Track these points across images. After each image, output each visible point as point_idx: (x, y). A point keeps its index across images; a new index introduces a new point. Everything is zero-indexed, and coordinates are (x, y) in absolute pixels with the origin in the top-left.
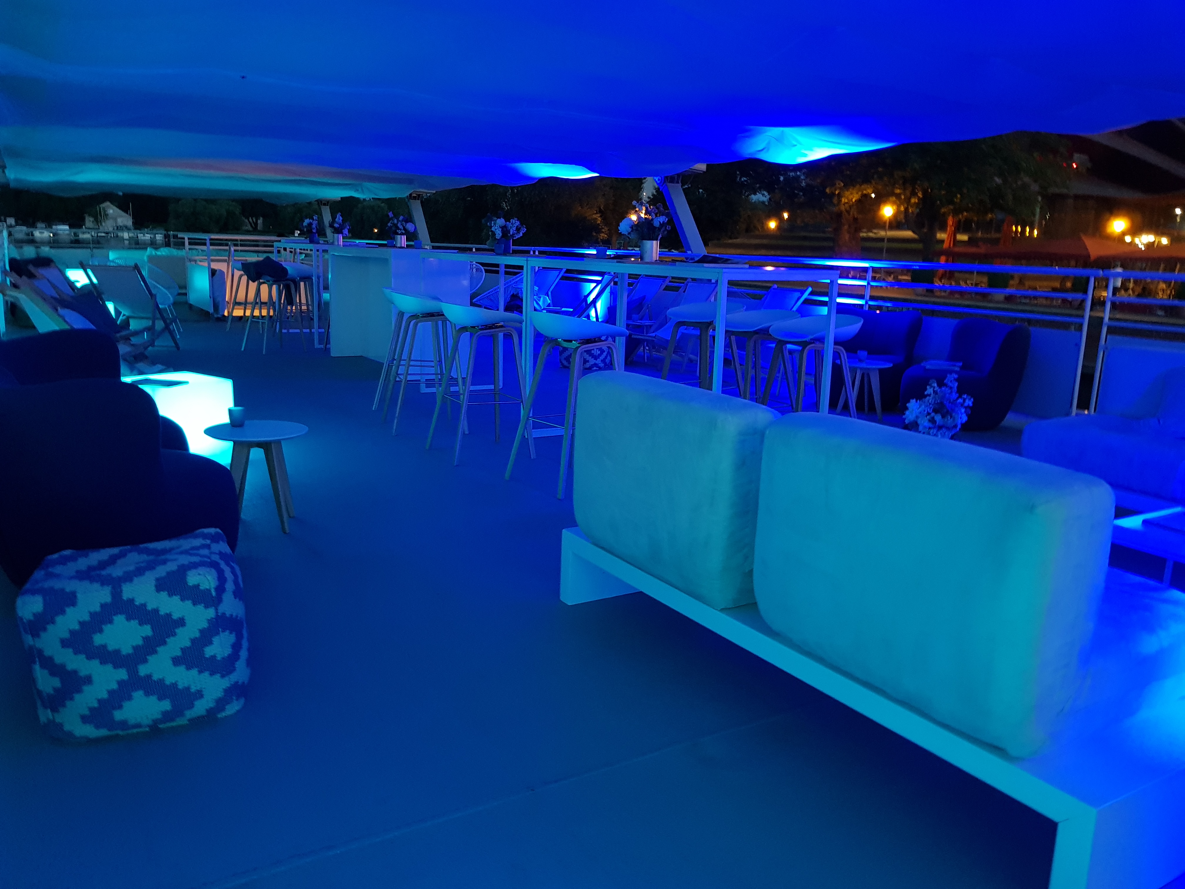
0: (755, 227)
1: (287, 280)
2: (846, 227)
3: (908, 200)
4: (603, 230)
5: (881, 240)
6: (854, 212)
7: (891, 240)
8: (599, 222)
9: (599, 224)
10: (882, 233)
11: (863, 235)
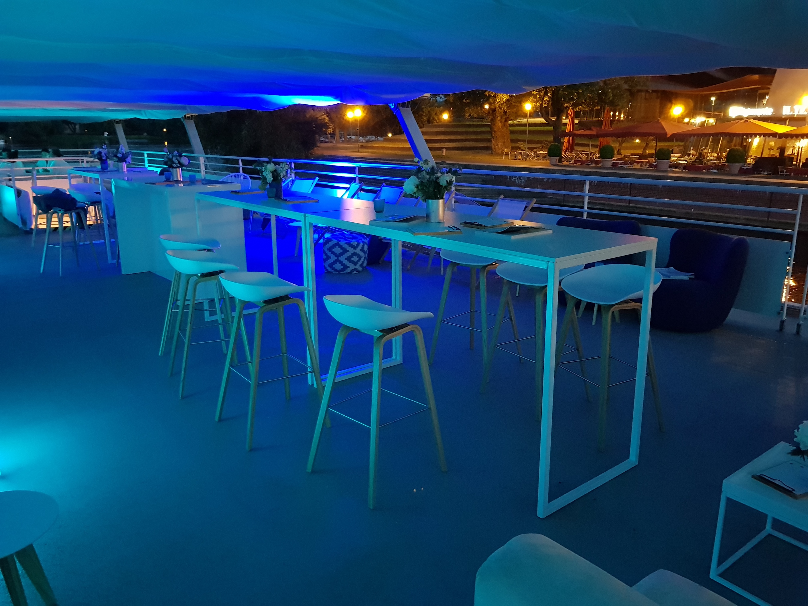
0: (433, 119)
1: (77, 208)
2: (499, 118)
3: (542, 99)
4: (330, 127)
5: (525, 125)
6: (504, 107)
7: (531, 125)
8: (327, 121)
9: (327, 122)
10: (524, 121)
11: (510, 122)
